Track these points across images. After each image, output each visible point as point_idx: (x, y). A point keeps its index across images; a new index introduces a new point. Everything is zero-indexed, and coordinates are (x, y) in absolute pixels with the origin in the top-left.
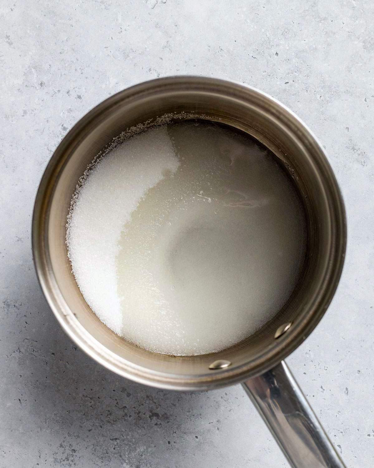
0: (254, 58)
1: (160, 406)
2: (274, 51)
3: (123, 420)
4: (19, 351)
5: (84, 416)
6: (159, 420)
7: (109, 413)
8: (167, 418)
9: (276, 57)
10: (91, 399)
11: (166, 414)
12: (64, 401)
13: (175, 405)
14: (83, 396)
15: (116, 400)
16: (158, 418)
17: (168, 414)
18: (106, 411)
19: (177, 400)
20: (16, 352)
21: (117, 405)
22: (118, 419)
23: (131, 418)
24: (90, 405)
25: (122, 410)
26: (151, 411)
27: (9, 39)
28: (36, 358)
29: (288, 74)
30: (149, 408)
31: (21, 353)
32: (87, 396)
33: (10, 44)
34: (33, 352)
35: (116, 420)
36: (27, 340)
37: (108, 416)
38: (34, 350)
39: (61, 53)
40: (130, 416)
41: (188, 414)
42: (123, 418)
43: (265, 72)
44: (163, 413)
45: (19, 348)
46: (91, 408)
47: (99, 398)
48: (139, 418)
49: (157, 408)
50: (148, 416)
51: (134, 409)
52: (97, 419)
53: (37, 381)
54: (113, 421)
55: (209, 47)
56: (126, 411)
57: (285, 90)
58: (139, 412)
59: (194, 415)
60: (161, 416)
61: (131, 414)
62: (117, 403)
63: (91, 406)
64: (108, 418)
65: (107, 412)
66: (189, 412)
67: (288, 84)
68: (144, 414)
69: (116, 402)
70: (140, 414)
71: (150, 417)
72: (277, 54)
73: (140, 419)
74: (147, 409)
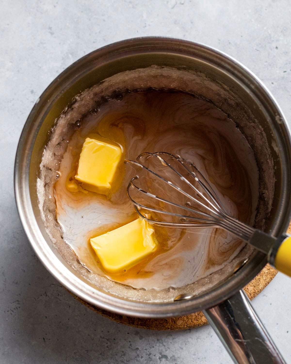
0: (258, 50)
1: (169, 348)
2: (274, 45)
3: (136, 361)
4: (45, 294)
5: (100, 356)
6: (167, 362)
7: (123, 354)
8: (175, 360)
9: (276, 50)
10: (108, 340)
11: (174, 356)
12: (83, 341)
13: (182, 349)
14: (101, 337)
15: (130, 342)
16: (167, 360)
17: (176, 356)
18: (121, 351)
19: (184, 344)
20: (43, 295)
21: (130, 347)
22: (131, 359)
23: (143, 359)
24: (106, 345)
25: (135, 351)
26: (161, 354)
27: (51, 30)
28: (60, 301)
29: (286, 64)
30: (159, 350)
31: (47, 296)
32: (104, 338)
33: (52, 34)
34: (58, 296)
35: (129, 360)
36: (53, 285)
37: (122, 357)
38: (59, 295)
39: (94, 42)
40: (142, 357)
41: (194, 357)
42: (136, 358)
43: (266, 62)
44: (172, 356)
45: (46, 293)
46: (107, 348)
47: (114, 339)
48: (150, 359)
49: (166, 351)
50: (158, 358)
51: (145, 351)
52: (112, 359)
53: (60, 322)
54: (127, 361)
55: (219, 40)
56: (138, 352)
57: (283, 78)
58: (150, 354)
59: (199, 358)
60: (169, 358)
61: (142, 356)
62: (131, 345)
63: (107, 347)
64: (122, 358)
65: (121, 353)
66: (194, 355)
67: (286, 73)
68: (155, 356)
69: (129, 343)
70: (151, 355)
71: (160, 358)
72: (277, 48)
73: (151, 361)
74: (157, 351)
